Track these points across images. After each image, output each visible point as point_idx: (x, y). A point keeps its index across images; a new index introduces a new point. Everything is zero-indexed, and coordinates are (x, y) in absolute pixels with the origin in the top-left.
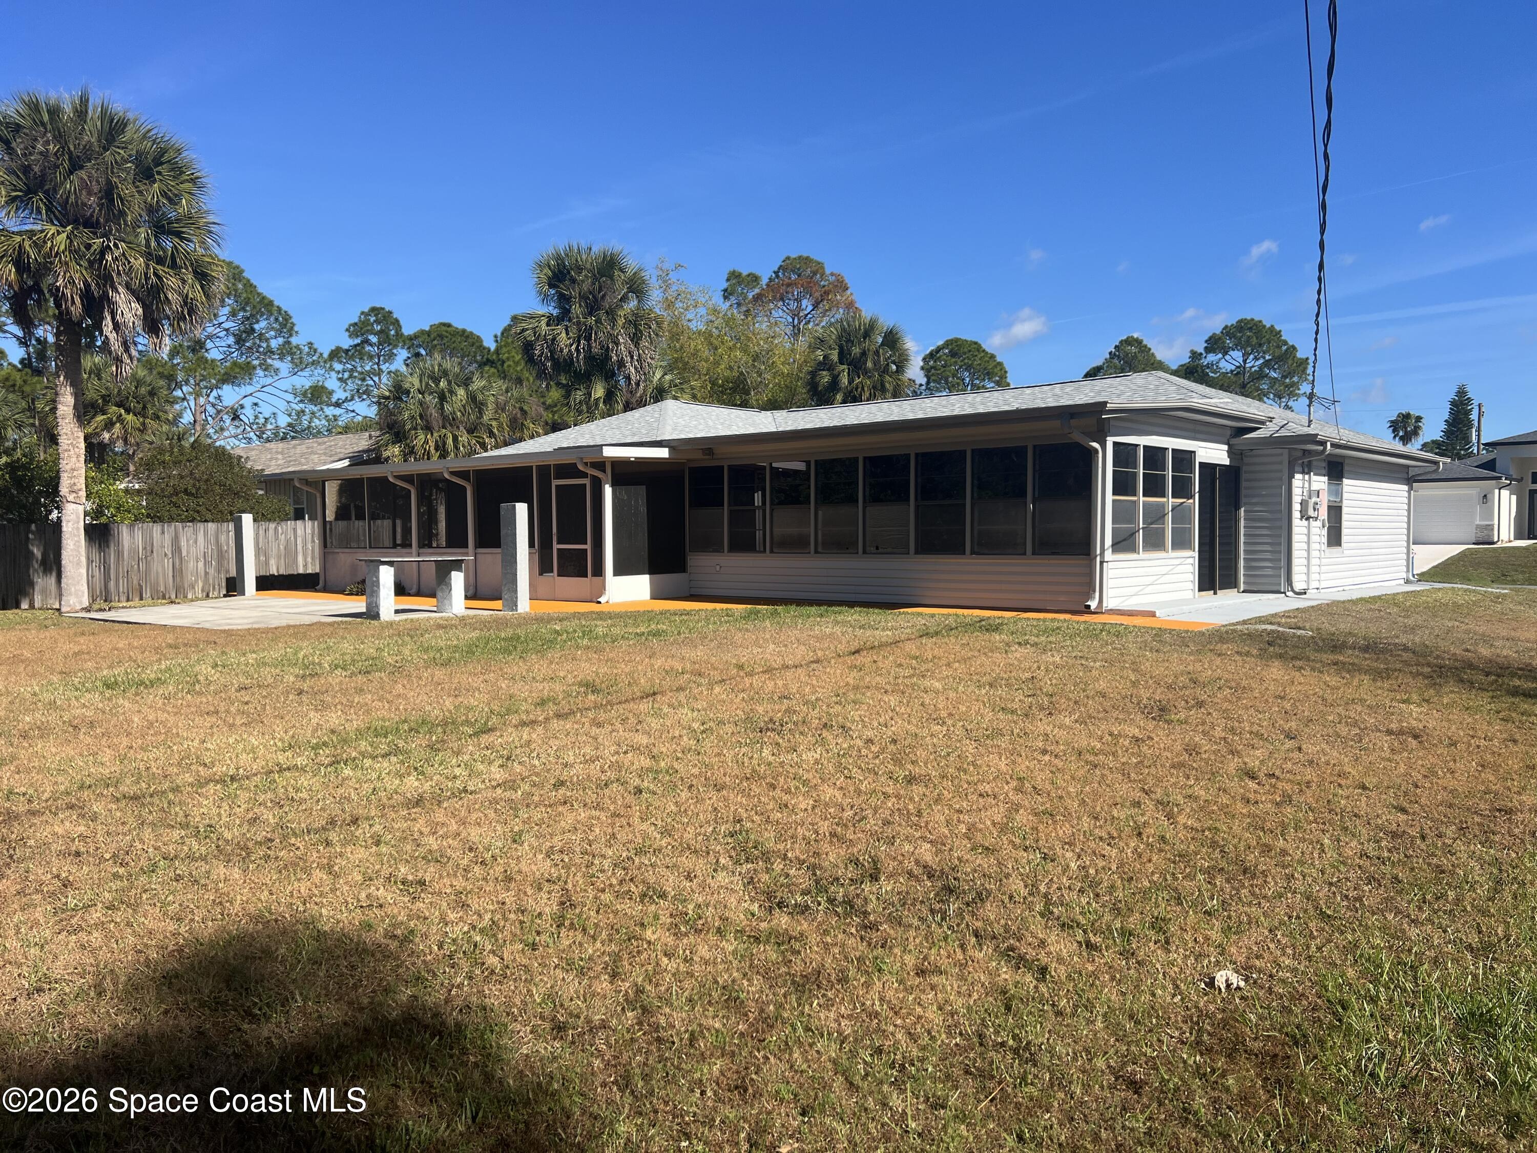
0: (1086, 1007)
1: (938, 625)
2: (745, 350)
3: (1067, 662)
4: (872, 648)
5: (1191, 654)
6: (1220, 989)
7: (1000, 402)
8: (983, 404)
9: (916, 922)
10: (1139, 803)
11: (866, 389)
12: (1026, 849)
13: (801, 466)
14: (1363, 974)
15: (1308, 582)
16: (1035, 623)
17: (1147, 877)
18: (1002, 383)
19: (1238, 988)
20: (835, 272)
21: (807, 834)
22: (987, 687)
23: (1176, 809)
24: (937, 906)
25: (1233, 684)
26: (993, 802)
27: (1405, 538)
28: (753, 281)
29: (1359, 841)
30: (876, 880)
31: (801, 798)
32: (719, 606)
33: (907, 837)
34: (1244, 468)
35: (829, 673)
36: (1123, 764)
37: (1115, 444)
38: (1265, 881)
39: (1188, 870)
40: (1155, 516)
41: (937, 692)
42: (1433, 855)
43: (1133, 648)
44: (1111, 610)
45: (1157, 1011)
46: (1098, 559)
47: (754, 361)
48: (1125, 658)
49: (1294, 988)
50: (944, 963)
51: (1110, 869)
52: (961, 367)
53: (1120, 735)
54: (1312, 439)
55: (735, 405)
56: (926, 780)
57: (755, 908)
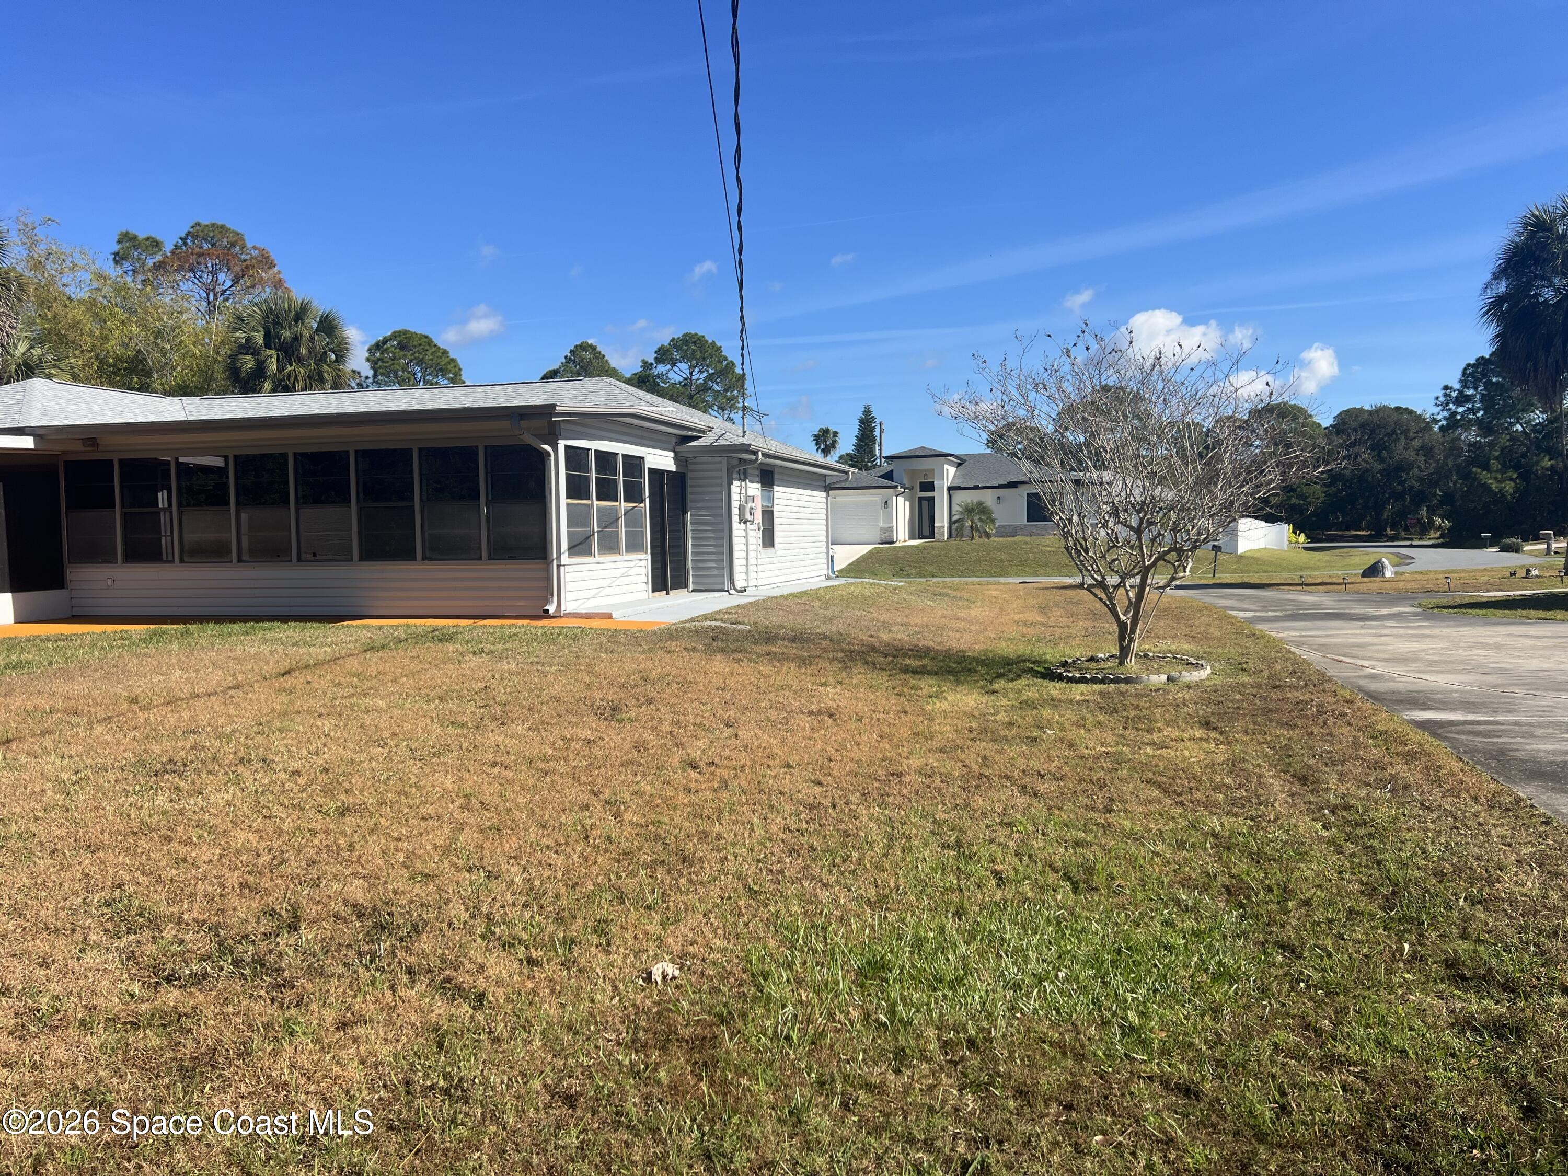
0: (524, 1028)
1: (386, 638)
2: (143, 325)
3: (523, 669)
4: (306, 667)
5: (643, 652)
6: (656, 982)
7: (451, 399)
8: (432, 401)
9: (341, 970)
10: (587, 805)
11: (300, 379)
12: (470, 870)
13: (218, 462)
14: (782, 943)
15: (747, 580)
16: (491, 630)
17: (592, 880)
18: (456, 380)
19: (674, 978)
20: (258, 245)
21: (210, 889)
22: (437, 701)
23: (622, 807)
24: (366, 948)
25: (680, 679)
26: (436, 824)
27: (825, 539)
28: (153, 246)
29: (783, 816)
30: (296, 930)
31: (204, 849)
32: (109, 628)
33: (336, 876)
34: (689, 475)
35: (251, 699)
36: (574, 768)
37: (567, 447)
38: (702, 868)
39: (631, 867)
40: (610, 520)
41: (380, 711)
42: (842, 821)
43: (588, 651)
44: (569, 613)
45: (595, 1017)
46: (555, 562)
47: (156, 338)
48: (581, 661)
49: (723, 968)
50: (369, 1010)
51: (555, 878)
52: (411, 361)
53: (572, 739)
54: (745, 448)
55: (133, 389)
56: (360, 810)
57: (136, 988)
